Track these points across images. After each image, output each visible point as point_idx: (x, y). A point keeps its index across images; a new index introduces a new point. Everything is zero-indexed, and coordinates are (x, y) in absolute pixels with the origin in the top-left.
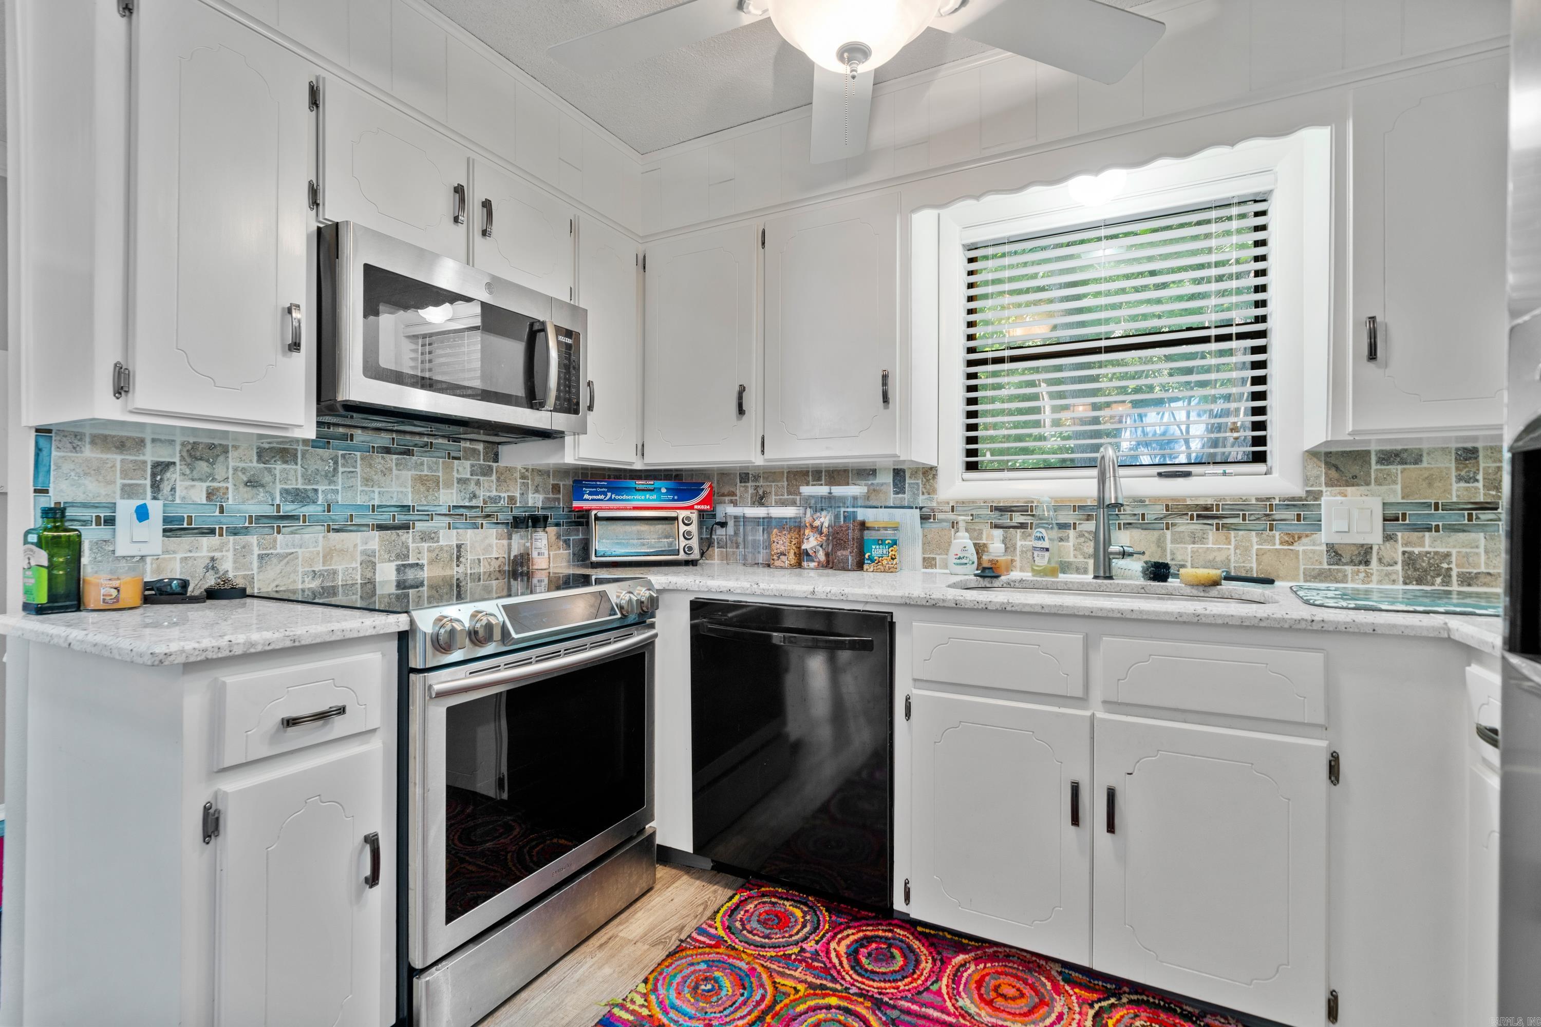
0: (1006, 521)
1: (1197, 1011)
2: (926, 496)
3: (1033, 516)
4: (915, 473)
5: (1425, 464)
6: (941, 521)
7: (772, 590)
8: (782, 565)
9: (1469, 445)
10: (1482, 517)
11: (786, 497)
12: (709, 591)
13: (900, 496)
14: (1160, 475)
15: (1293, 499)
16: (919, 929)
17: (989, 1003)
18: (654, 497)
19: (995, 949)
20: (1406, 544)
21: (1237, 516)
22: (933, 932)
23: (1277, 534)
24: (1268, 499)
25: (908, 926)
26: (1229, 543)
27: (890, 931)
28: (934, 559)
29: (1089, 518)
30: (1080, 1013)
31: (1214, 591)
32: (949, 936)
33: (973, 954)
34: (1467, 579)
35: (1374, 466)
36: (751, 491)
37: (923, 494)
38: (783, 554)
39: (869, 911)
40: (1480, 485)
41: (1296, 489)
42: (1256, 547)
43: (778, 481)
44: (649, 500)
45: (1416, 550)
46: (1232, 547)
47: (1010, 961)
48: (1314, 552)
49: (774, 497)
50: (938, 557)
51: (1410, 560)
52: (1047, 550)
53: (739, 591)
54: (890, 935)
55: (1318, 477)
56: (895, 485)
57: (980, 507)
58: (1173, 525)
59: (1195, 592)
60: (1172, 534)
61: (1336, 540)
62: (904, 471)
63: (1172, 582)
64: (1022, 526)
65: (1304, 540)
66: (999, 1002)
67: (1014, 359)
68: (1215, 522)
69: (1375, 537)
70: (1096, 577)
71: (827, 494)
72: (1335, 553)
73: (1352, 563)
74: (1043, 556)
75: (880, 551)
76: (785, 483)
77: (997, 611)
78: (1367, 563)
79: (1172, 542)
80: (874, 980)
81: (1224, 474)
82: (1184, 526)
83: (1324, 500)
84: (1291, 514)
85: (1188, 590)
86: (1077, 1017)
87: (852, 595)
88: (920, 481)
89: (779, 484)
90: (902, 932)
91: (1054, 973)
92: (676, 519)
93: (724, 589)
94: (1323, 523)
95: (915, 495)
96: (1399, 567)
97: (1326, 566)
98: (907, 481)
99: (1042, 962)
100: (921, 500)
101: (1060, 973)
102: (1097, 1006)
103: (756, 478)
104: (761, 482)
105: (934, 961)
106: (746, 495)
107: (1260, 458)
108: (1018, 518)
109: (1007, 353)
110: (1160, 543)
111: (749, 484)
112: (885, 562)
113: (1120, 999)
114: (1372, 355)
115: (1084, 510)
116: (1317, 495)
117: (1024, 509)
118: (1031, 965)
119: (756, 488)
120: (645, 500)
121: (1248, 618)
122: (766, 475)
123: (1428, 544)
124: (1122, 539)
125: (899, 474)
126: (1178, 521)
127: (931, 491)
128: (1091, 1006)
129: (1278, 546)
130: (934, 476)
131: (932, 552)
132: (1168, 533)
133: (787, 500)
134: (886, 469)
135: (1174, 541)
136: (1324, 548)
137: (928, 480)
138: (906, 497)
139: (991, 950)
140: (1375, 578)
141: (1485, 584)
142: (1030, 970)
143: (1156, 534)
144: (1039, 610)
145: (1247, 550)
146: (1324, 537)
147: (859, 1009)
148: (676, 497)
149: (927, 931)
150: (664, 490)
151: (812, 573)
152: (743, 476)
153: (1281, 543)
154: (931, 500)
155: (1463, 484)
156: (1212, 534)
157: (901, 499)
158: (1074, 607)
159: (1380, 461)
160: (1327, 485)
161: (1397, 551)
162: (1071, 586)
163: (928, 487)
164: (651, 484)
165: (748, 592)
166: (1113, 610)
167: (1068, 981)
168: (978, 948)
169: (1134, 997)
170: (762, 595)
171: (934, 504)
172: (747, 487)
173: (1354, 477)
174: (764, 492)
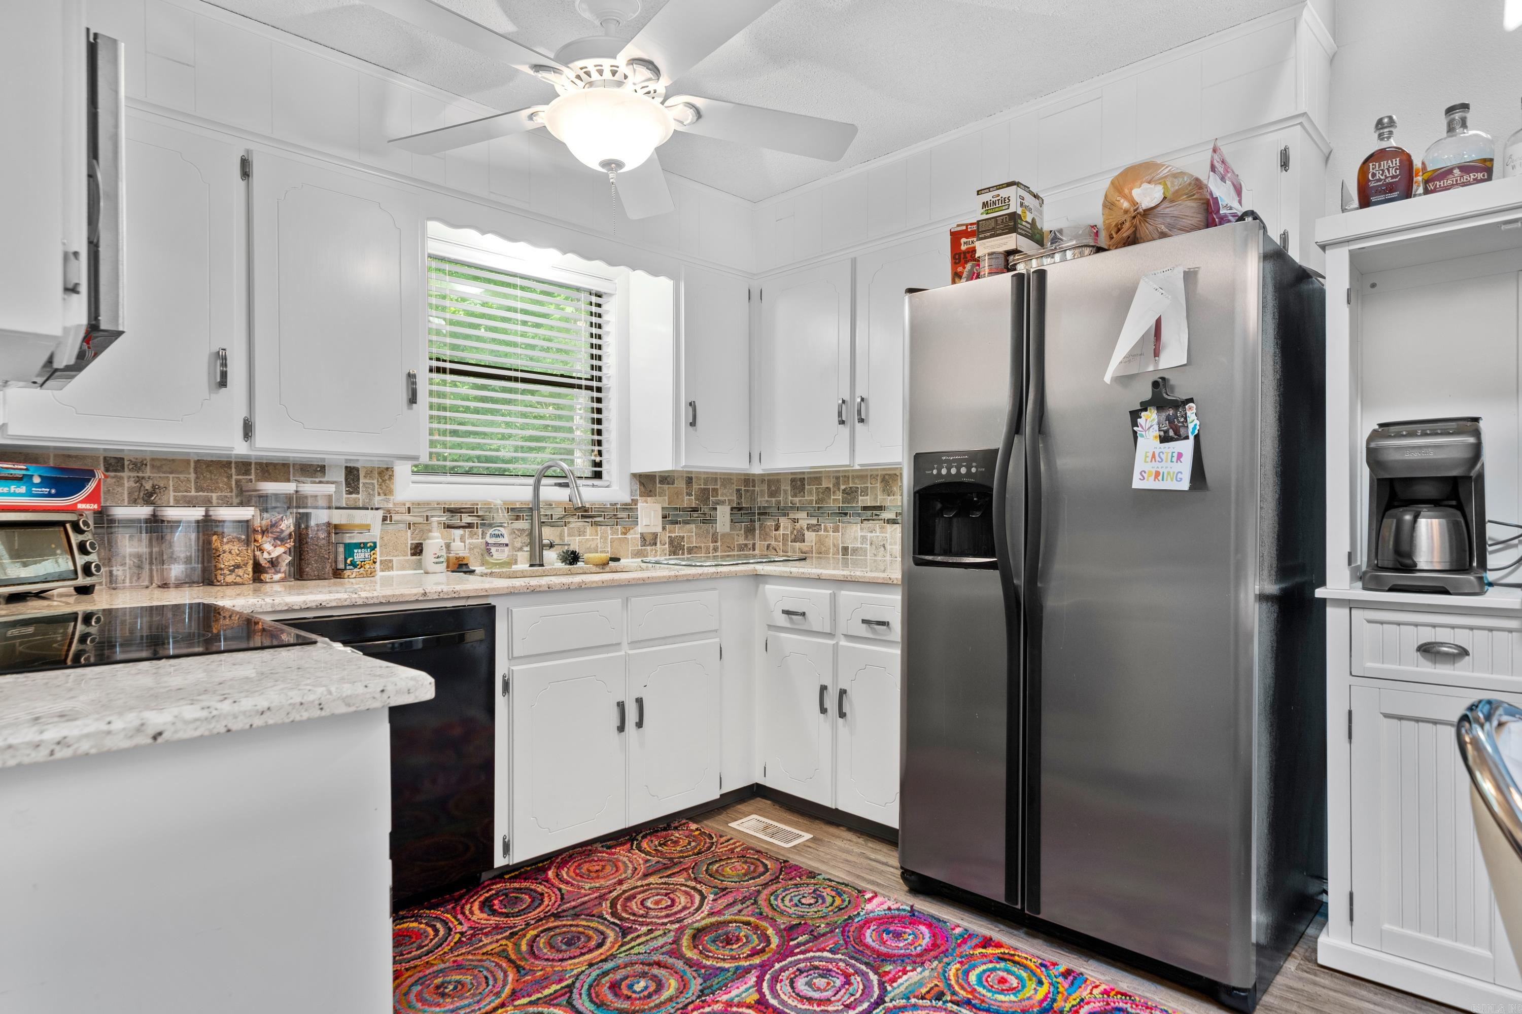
0: (456, 521)
1: (665, 825)
2: (382, 497)
3: (478, 516)
4: (369, 473)
5: (675, 485)
6: (398, 522)
9: (689, 475)
10: (695, 515)
11: (193, 493)
13: (354, 496)
14: (556, 485)
15: (626, 504)
16: (507, 877)
17: (598, 877)
18: (23, 489)
19: (560, 857)
20: (669, 532)
21: (600, 516)
22: (517, 873)
23: (619, 527)
24: (616, 504)
25: (498, 880)
26: (597, 535)
27: (490, 890)
28: (391, 561)
29: (518, 518)
30: (633, 854)
31: (607, 569)
32: (529, 869)
33: (553, 868)
34: (690, 550)
35: (658, 485)
36: (128, 484)
37: (379, 494)
39: (458, 891)
40: (693, 497)
41: (627, 499)
42: (610, 537)
43: (181, 473)
44: (15, 495)
45: (673, 535)
46: (599, 537)
47: (575, 858)
48: (635, 538)
49: (172, 494)
50: (395, 559)
51: (671, 540)
52: (507, 545)
54: (494, 892)
55: (636, 490)
56: (348, 484)
57: (434, 509)
58: (569, 522)
60: (568, 530)
61: (645, 530)
62: (357, 470)
63: (580, 564)
64: (470, 526)
65: (631, 531)
66: (601, 874)
67: (453, 372)
68: (590, 520)
69: (659, 529)
70: (531, 566)
71: (292, 492)
72: (643, 537)
73: (650, 545)
74: (503, 551)
75: (362, 555)
76: (192, 476)
77: (576, 589)
78: (655, 544)
79: (568, 536)
80: (530, 912)
81: (593, 486)
82: (576, 523)
83: (640, 505)
84: (624, 515)
86: (635, 856)
88: (375, 481)
89: (182, 476)
90: (498, 886)
91: (601, 849)
92: (62, 524)
94: (639, 520)
95: (370, 496)
96: (667, 546)
97: (640, 548)
98: (362, 481)
99: (589, 848)
100: (377, 500)
101: (602, 846)
102: (634, 847)
103: (139, 465)
104: (148, 472)
105: (540, 883)
106: (120, 489)
107: (598, 475)
108: (467, 519)
109: (448, 365)
110: (561, 536)
111: (126, 474)
112: (367, 566)
113: (637, 840)
114: (693, 424)
115: (516, 512)
116: (635, 502)
117: (471, 511)
118: (586, 853)
119: (139, 480)
120: (9, 494)
122: (158, 464)
123: (678, 531)
124: (548, 534)
125: (352, 475)
126: (571, 520)
127: (387, 492)
128: (632, 849)
129: (620, 536)
130: (391, 477)
131: (388, 554)
132: (566, 528)
133: (196, 497)
134: (336, 466)
135: (569, 535)
136: (639, 536)
137: (384, 481)
138: (360, 498)
139: (559, 860)
140: (658, 553)
141: (695, 553)
142: (588, 855)
143: (559, 529)
145: (606, 539)
146: (640, 529)
147: (551, 925)
148: (53, 491)
149: (513, 874)
150: (37, 480)
152: (113, 461)
153: (621, 534)
154: (388, 501)
155: (688, 497)
156: (589, 529)
157: (355, 499)
159: (661, 482)
160: (641, 496)
161: (665, 537)
163: (384, 487)
164: (18, 469)
166: (639, 579)
167: (609, 847)
168: (552, 863)
169: (641, 835)
171: (391, 505)
172: (121, 478)
173: (651, 491)
174: (153, 486)
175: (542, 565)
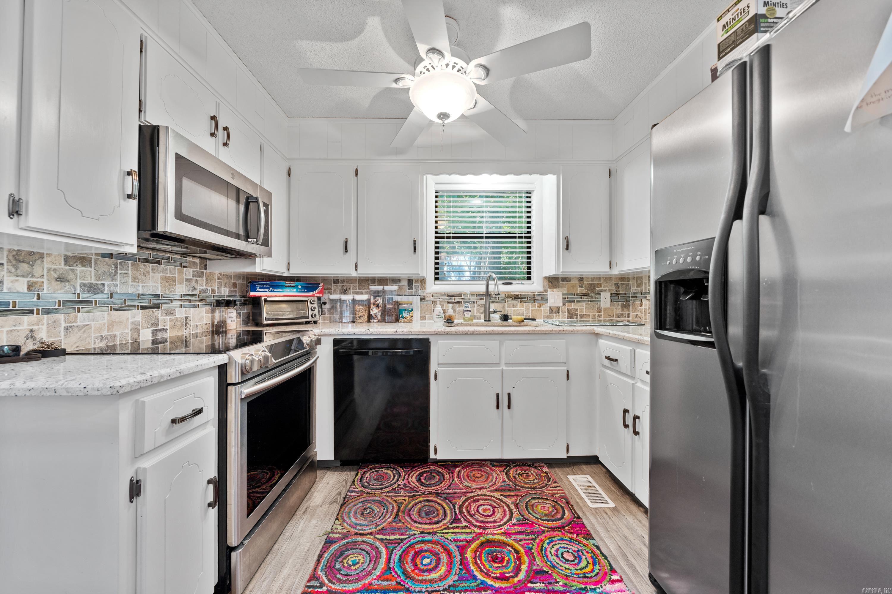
0: (452, 301)
1: (531, 463)
2: (422, 291)
3: (462, 298)
4: (417, 281)
5: (572, 282)
6: (428, 301)
7: (376, 332)
8: (362, 321)
9: (581, 277)
10: (585, 298)
11: (358, 290)
12: (344, 334)
13: (411, 290)
14: (503, 284)
15: (540, 292)
16: (439, 464)
17: (474, 481)
18: (295, 290)
19: (467, 463)
20: (568, 306)
21: (525, 298)
22: (444, 463)
23: (536, 304)
24: (534, 292)
25: (434, 464)
26: (523, 307)
27: (429, 468)
28: (425, 316)
29: (481, 299)
30: (501, 475)
31: (522, 324)
32: (451, 463)
33: (461, 467)
34: (581, 316)
35: (560, 282)
36: (339, 288)
37: (420, 289)
38: (361, 316)
39: (417, 463)
40: (584, 288)
41: (541, 289)
42: (531, 308)
43: (354, 283)
44: (292, 292)
45: (570, 308)
46: (524, 308)
47: (474, 466)
48: (546, 309)
49: (352, 291)
50: (426, 315)
51: (569, 311)
52: (470, 311)
53: (360, 334)
54: (429, 469)
55: (547, 285)
56: (409, 286)
57: (443, 295)
58: (508, 301)
59: (517, 324)
60: (507, 304)
61: (552, 305)
62: (412, 280)
63: (510, 321)
64: (458, 302)
65: (544, 306)
66: (477, 480)
67: (453, 238)
68: (519, 300)
69: (561, 305)
70: (485, 321)
71: (382, 289)
72: (551, 309)
73: (555, 313)
74: (469, 314)
75: (406, 314)
76: (358, 284)
78: (559, 312)
79: (507, 307)
80: (432, 487)
81: (522, 284)
82: (511, 301)
83: (548, 293)
84: (540, 297)
85: (515, 324)
86: (501, 476)
87: (414, 332)
88: (419, 285)
89: (355, 285)
90: (433, 467)
91: (489, 465)
92: (307, 301)
93: (352, 333)
94: (548, 300)
95: (417, 290)
96: (566, 313)
97: (549, 314)
98: (414, 284)
99: (484, 462)
100: (420, 292)
101: (491, 464)
102: (505, 471)
103: (342, 281)
104: (345, 284)
105: (449, 473)
106: (337, 289)
107: (529, 279)
108: (457, 299)
109: (451, 235)
110: (504, 308)
111: (339, 285)
112: (408, 318)
113: (510, 467)
114: (567, 249)
115: (480, 297)
116: (546, 291)
117: (459, 296)
118: (481, 465)
119: (342, 286)
120: (290, 291)
121: (547, 331)
122: (348, 281)
123: (573, 306)
124: (493, 307)
125: (410, 282)
126: (509, 300)
127: (424, 289)
128: (503, 471)
129: (537, 308)
130: (425, 283)
131: (424, 314)
132: (506, 304)
133: (358, 292)
134: (404, 279)
135: (508, 307)
136: (548, 308)
137: (422, 284)
138: (413, 291)
139: (466, 464)
140: (561, 317)
141: (585, 318)
142: (481, 466)
143: (502, 304)
144: (485, 333)
145: (528, 309)
146: (549, 304)
147: (432, 498)
148: (306, 290)
149: (442, 464)
150: (300, 287)
151: (375, 324)
152: (335, 280)
153: (538, 307)
154: (424, 292)
155: (580, 288)
156: (519, 304)
157: (411, 292)
158: (497, 331)
159: (562, 281)
160: (549, 288)
161: (565, 309)
162: (478, 324)
163: (422, 287)
164: (293, 284)
165: (364, 333)
166: (509, 331)
167: (494, 466)
168: (462, 464)
169: (514, 465)
170: (372, 335)
171: (425, 294)
172: (338, 286)
173: (556, 285)
174: (346, 288)
175: (490, 321)
